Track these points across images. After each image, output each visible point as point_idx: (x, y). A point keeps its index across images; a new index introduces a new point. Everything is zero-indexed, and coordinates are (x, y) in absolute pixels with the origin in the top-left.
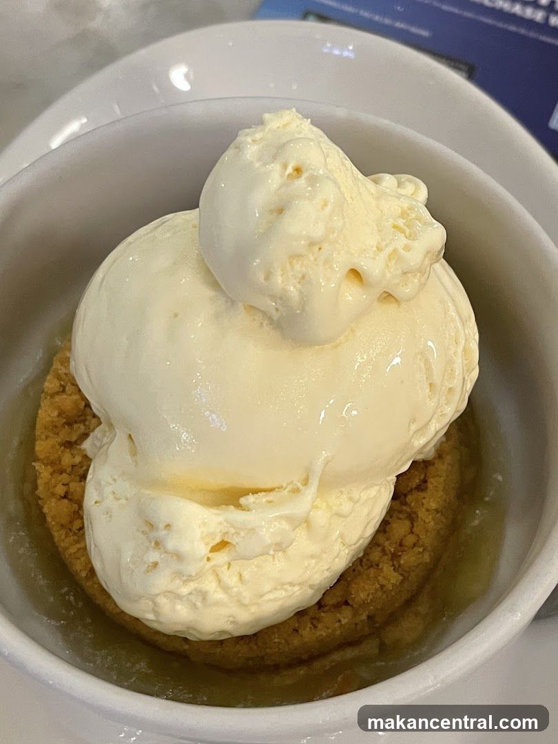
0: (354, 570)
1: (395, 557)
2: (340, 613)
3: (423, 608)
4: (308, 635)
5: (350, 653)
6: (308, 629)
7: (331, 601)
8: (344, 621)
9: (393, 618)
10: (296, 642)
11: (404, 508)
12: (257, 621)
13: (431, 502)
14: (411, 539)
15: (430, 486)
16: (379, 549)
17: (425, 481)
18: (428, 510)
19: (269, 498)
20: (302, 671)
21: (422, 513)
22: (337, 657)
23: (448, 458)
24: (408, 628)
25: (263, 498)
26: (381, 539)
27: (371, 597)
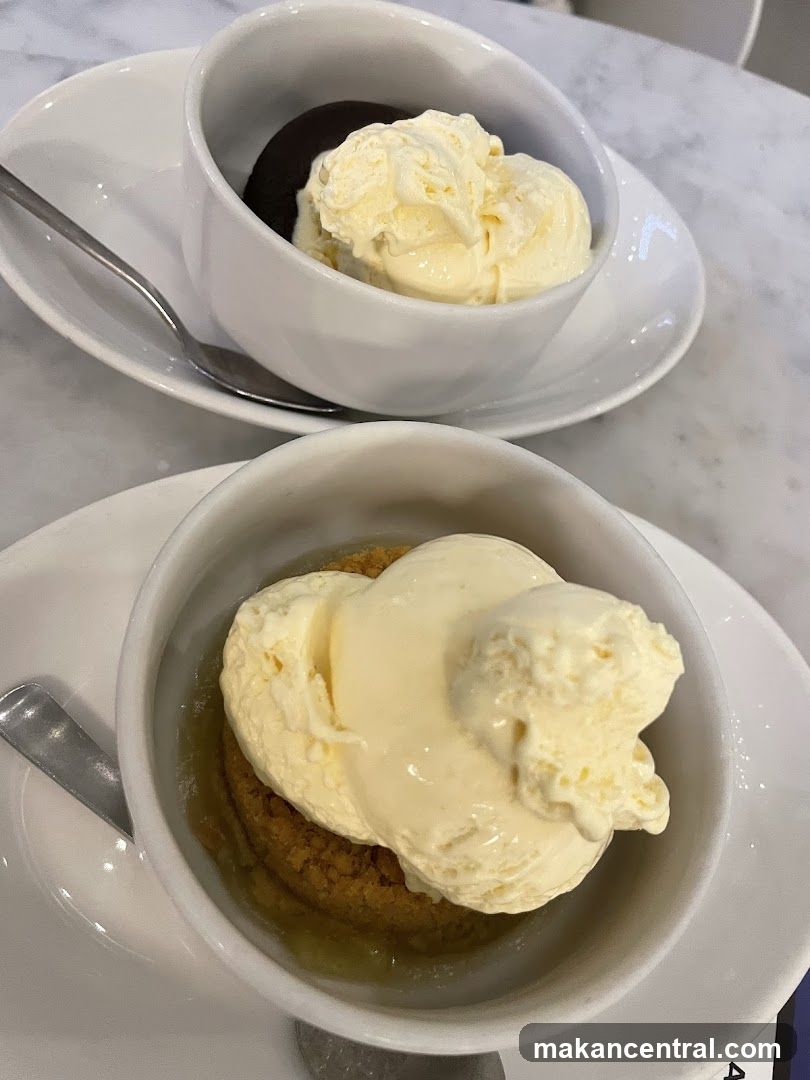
0: (303, 824)
1: (317, 861)
2: (264, 813)
3: (285, 904)
4: (242, 787)
5: (240, 837)
6: (247, 786)
7: (273, 803)
8: (256, 819)
9: (272, 874)
10: (236, 777)
11: (364, 867)
12: (235, 723)
13: (368, 891)
14: (333, 874)
15: (384, 889)
16: (324, 846)
17: (390, 884)
18: (362, 888)
19: (323, 699)
20: (223, 796)
21: (358, 883)
22: (236, 827)
23: (416, 907)
24: (265, 890)
25: (323, 692)
26: (333, 845)
27: (276, 838)
